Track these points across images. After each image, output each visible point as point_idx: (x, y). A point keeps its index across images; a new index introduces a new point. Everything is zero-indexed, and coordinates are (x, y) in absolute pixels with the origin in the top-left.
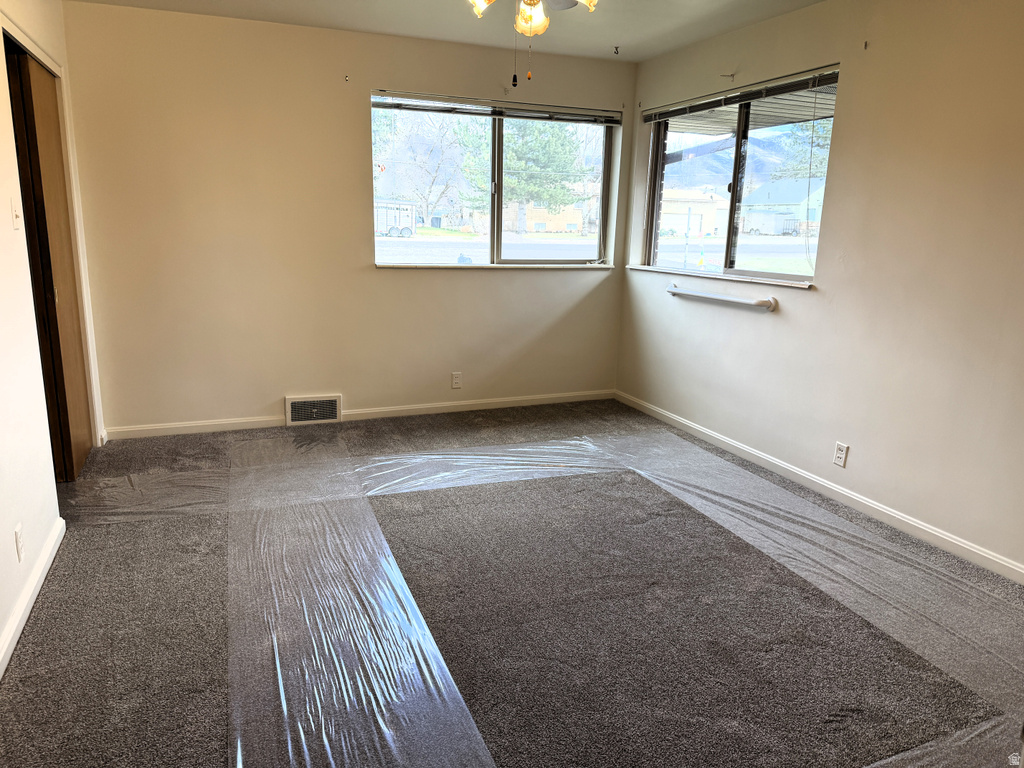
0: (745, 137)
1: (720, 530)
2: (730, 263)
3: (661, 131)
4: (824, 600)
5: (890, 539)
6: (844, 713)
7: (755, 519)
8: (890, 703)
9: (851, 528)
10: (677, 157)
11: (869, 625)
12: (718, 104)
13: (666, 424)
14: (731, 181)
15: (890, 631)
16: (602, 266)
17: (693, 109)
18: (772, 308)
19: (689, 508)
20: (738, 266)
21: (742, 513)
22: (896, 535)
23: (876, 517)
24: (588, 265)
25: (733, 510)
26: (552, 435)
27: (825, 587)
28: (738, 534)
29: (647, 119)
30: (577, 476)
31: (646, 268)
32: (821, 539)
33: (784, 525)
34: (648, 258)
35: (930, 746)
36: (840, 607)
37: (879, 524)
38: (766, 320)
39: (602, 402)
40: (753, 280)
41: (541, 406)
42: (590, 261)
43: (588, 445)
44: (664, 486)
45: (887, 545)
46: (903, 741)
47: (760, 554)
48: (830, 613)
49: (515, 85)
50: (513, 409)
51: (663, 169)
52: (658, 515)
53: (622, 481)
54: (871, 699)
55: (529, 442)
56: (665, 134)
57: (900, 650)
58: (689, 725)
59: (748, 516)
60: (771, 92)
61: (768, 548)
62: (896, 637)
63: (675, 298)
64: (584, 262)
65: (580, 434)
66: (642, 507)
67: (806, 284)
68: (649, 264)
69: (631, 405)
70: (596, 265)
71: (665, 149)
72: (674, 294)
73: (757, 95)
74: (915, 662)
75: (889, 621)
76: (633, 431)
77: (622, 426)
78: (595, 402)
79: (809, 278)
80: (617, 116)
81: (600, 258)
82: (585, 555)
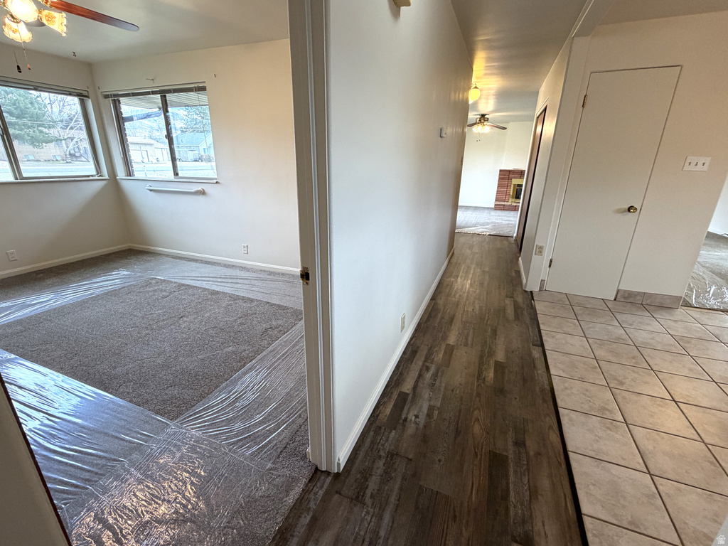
0: (168, 112)
1: (205, 290)
2: (176, 174)
3: (117, 104)
4: (252, 300)
5: (270, 275)
6: (267, 330)
7: (218, 282)
8: (280, 322)
9: (255, 275)
10: (130, 119)
11: (268, 303)
12: (148, 93)
13: (164, 255)
14: (166, 133)
15: (275, 302)
16: (101, 178)
17: (134, 95)
18: (203, 193)
19: (188, 285)
20: (180, 175)
21: (212, 281)
22: (271, 273)
23: (263, 269)
24: (91, 178)
25: (207, 281)
26: (98, 273)
27: (251, 296)
28: (213, 288)
29: (106, 97)
30: (124, 287)
31: (129, 178)
32: (246, 282)
33: (230, 281)
34: (129, 172)
35: (293, 329)
36: (257, 301)
37: (265, 271)
38: (201, 198)
39: (124, 251)
40: (190, 180)
41: (83, 260)
42: (92, 176)
43: (124, 272)
44: (173, 280)
45: (269, 277)
46: (286, 331)
47: (223, 293)
48: (255, 304)
49: (20, 72)
50: (64, 265)
51: (124, 125)
52: (174, 292)
53: (150, 283)
54: (274, 323)
55: (84, 279)
56: (120, 106)
57: (279, 306)
58: (213, 355)
59: (215, 281)
60: (175, 91)
61: (226, 290)
62: (278, 303)
63: (152, 193)
64: (88, 176)
65: (117, 269)
66: (165, 291)
67: (215, 181)
68: (130, 176)
69: (141, 250)
70: (96, 178)
71: (122, 114)
72: (151, 190)
73: (169, 91)
74: (285, 308)
75: (275, 300)
76: (148, 261)
77: (140, 260)
78: (117, 252)
79: (215, 179)
80: (85, 93)
81: (98, 174)
82: (143, 318)
